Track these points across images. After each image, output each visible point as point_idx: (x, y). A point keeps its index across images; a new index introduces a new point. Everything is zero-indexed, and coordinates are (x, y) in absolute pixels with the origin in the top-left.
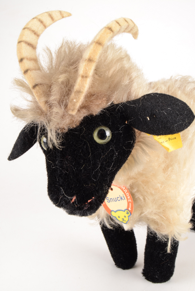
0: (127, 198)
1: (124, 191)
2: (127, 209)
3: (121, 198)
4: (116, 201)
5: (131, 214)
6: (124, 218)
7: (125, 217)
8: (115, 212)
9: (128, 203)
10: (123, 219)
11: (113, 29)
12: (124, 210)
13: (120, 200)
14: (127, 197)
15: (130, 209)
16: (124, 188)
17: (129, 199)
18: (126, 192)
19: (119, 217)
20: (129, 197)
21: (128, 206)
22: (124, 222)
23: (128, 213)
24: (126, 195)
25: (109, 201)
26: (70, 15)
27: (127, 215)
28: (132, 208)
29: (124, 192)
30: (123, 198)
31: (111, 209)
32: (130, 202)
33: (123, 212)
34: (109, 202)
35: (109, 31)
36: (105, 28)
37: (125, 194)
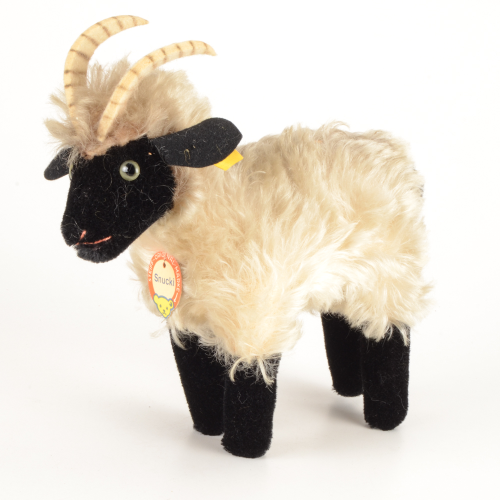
0: (177, 285)
1: (177, 274)
2: (172, 300)
3: (170, 282)
4: (164, 283)
5: (174, 307)
6: (166, 310)
7: (167, 308)
8: (159, 297)
9: (176, 292)
10: (164, 311)
11: (154, 58)
12: (168, 299)
13: (168, 284)
14: (177, 283)
15: (175, 301)
16: (178, 271)
17: (178, 287)
18: (178, 277)
19: (161, 306)
20: (178, 284)
21: (174, 297)
22: (164, 315)
23: (171, 305)
24: (176, 280)
25: (156, 279)
26: (146, 22)
27: (170, 308)
28: (177, 300)
29: (176, 276)
30: (172, 282)
31: (156, 292)
32: (177, 291)
33: (167, 301)
34: (157, 281)
35: (148, 60)
36: (146, 56)
37: (176, 278)
